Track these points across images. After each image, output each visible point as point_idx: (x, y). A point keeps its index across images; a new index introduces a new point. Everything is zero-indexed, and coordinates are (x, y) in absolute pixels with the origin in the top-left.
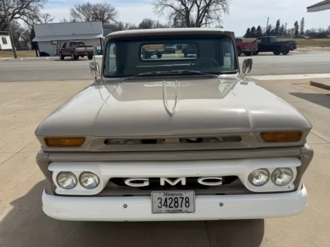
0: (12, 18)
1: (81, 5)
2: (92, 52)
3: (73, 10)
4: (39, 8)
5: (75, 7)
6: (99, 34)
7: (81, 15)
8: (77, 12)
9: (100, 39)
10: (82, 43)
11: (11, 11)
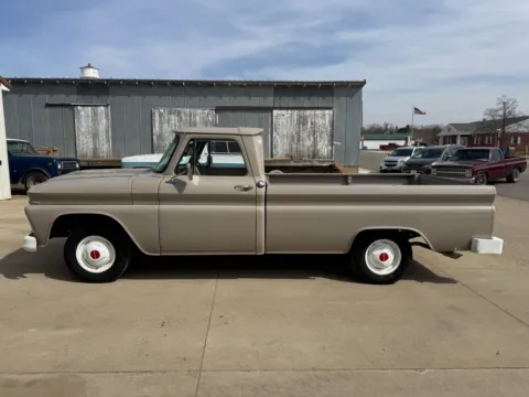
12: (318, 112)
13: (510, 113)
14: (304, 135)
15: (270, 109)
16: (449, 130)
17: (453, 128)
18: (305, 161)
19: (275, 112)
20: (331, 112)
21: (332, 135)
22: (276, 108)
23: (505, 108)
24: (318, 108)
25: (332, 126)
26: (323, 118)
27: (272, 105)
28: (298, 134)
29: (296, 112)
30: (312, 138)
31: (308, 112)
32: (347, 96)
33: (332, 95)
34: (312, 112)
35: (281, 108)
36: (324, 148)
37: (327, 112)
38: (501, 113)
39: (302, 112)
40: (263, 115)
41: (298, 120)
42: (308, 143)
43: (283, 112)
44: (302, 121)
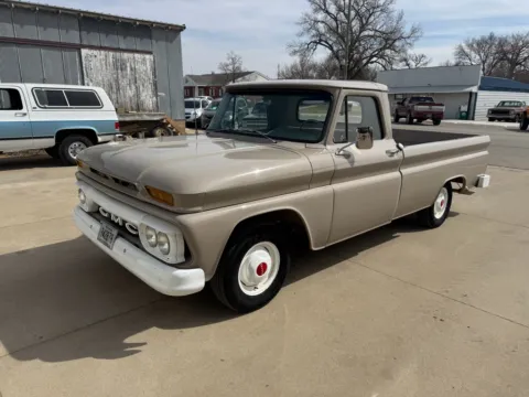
0: (368, 62)
1: (478, 38)
2: (442, 113)
3: (460, 47)
4: (407, 47)
5: (467, 42)
6: (473, 86)
7: (473, 54)
8: (467, 50)
9: (471, 93)
10: (431, 99)
11: (368, 53)
12: (137, 55)
13: (238, 68)
14: (124, 83)
15: (78, 48)
16: (187, 81)
17: (190, 79)
18: (134, 115)
19: (84, 52)
20: (152, 57)
21: (155, 84)
22: (85, 47)
23: (234, 63)
24: (138, 52)
25: (154, 74)
26: (143, 63)
27: (77, 42)
28: (117, 81)
29: (111, 54)
30: (133, 87)
31: (126, 55)
32: (167, 40)
33: (151, 38)
34: (131, 55)
35: (91, 47)
36: (148, 99)
37: (147, 56)
38: (231, 67)
39: (118, 54)
40: (67, 54)
41: (115, 64)
42: (130, 93)
43: (95, 52)
44: (120, 66)
